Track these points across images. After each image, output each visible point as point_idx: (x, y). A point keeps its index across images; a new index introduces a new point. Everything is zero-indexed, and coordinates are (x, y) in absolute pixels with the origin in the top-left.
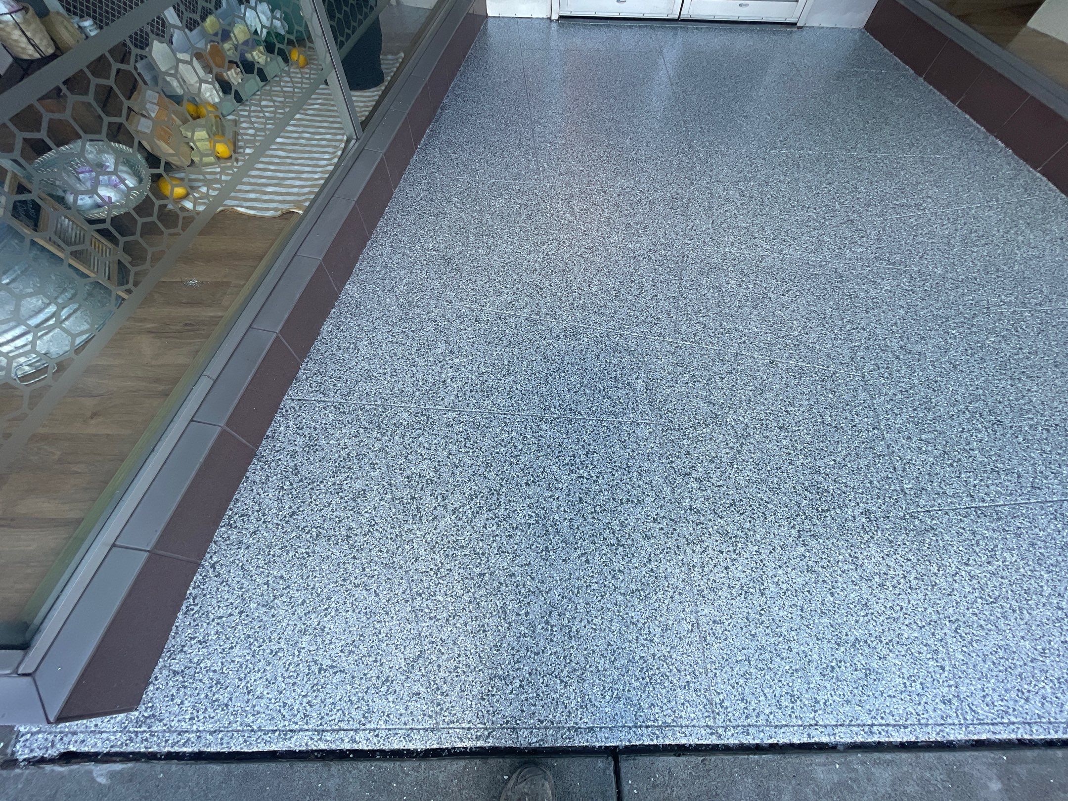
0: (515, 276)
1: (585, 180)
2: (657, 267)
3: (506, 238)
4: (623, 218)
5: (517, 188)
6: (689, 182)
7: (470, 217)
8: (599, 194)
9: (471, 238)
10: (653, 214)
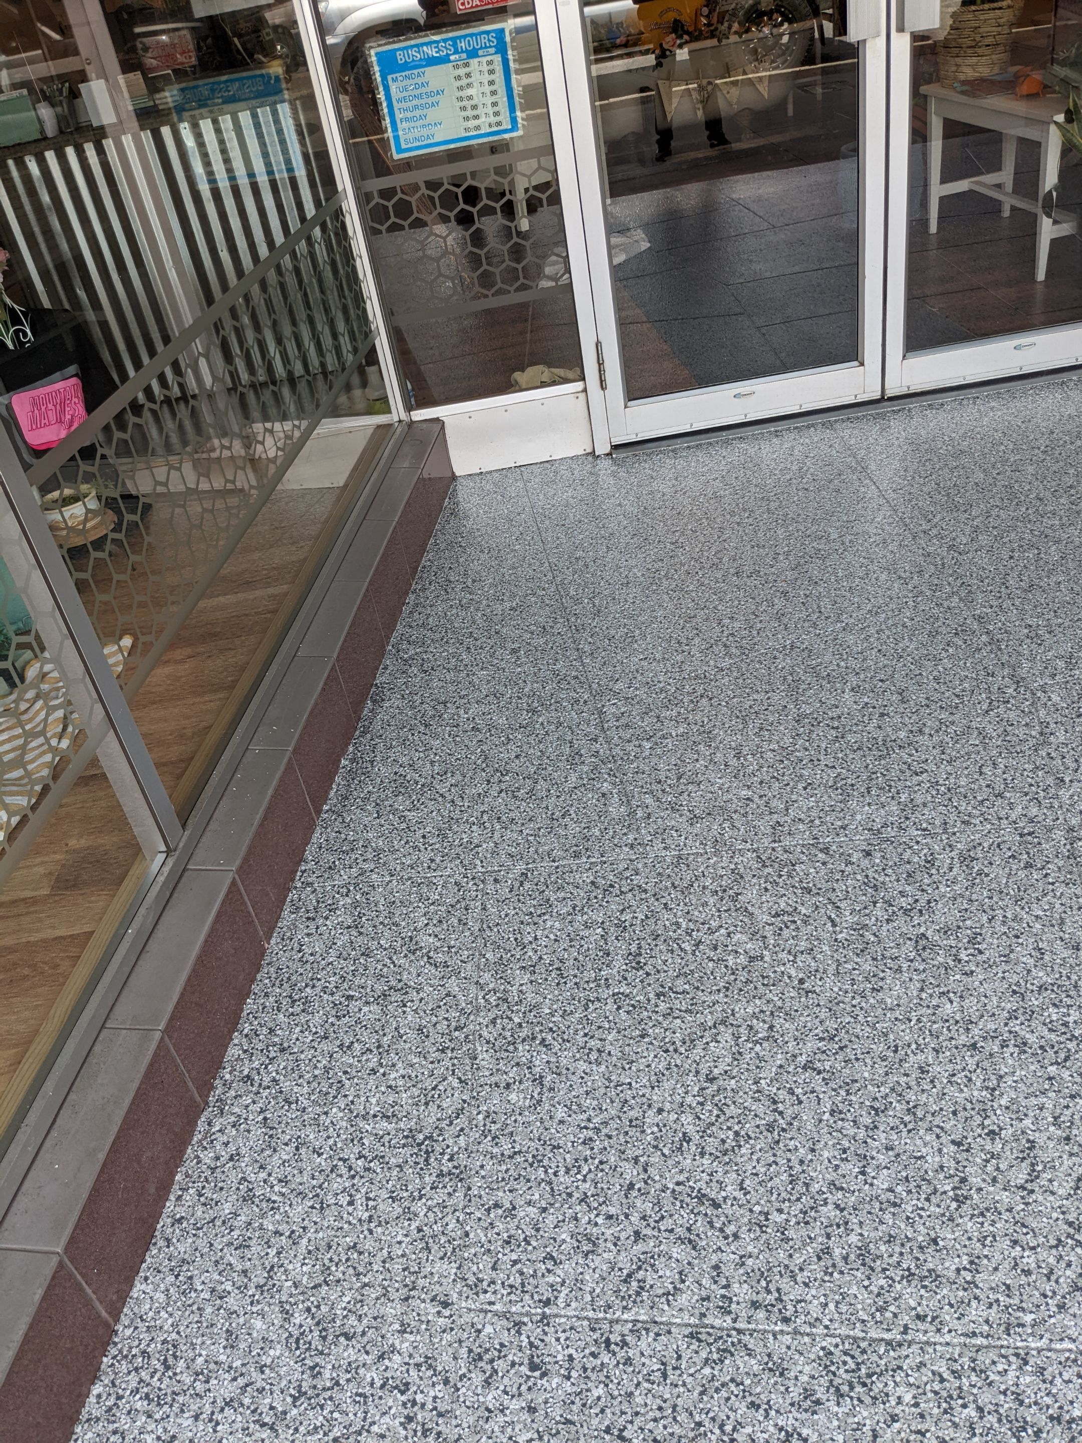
0: (630, 1172)
1: (764, 825)
2: (1052, 1070)
3: (580, 1040)
4: (900, 921)
5: (588, 877)
6: (1050, 780)
7: (473, 989)
8: (812, 859)
9: (485, 1058)
10: (980, 894)
